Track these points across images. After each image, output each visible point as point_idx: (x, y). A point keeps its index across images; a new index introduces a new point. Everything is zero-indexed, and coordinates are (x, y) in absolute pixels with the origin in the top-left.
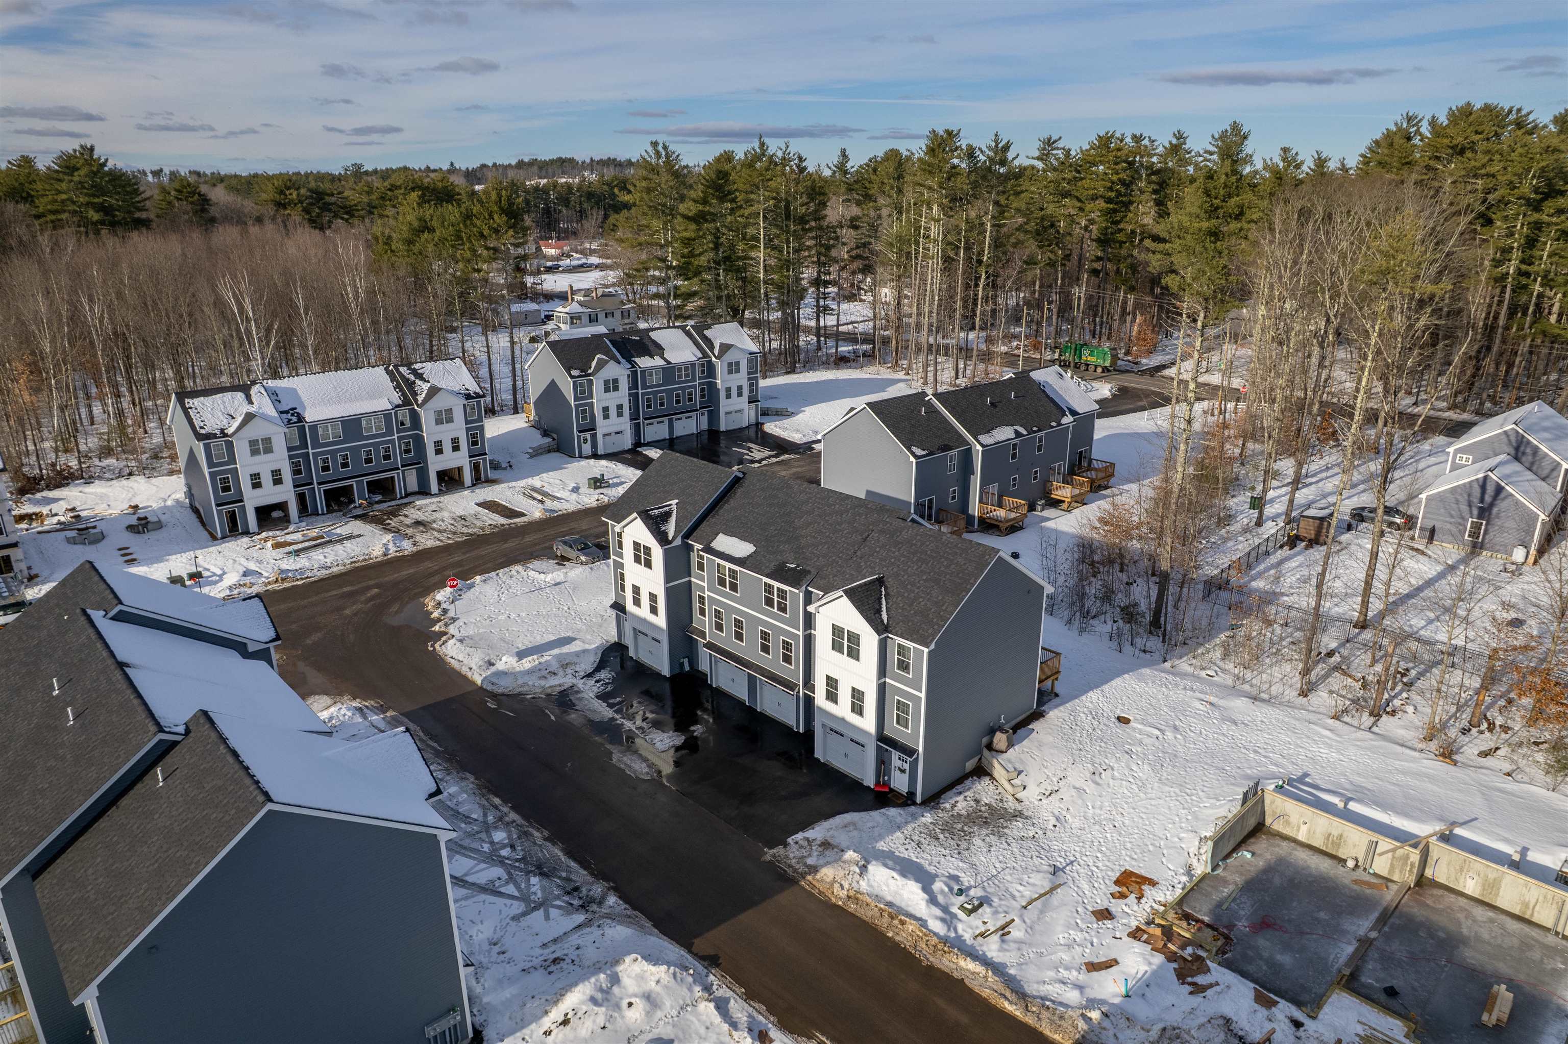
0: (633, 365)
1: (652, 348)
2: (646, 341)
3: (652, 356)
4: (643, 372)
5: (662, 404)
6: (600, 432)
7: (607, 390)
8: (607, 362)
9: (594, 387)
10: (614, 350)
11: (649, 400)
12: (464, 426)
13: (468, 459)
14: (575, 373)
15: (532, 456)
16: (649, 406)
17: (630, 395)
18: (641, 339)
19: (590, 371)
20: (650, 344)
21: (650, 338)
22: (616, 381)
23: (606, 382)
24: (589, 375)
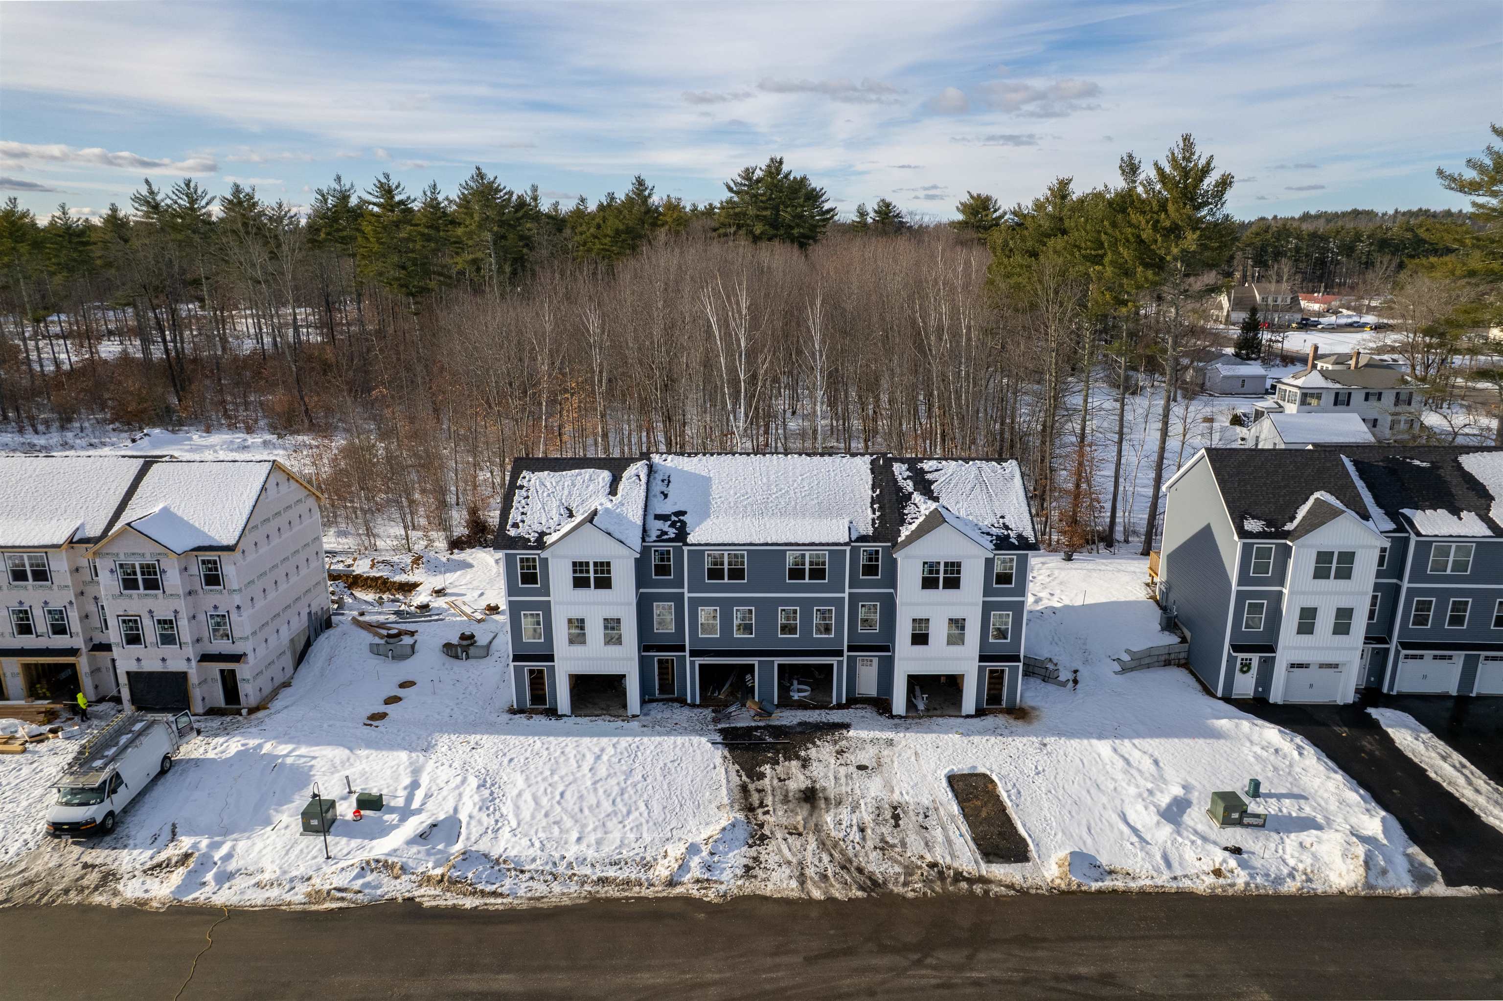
0: (1403, 525)
1: (1459, 490)
2: (1446, 473)
3: (1455, 511)
4: (1424, 546)
5: (1457, 620)
6: (1283, 658)
7: (1321, 573)
8: (1335, 513)
9: (1291, 562)
10: (1360, 485)
11: (1424, 606)
12: (980, 599)
13: (976, 664)
14: (1252, 525)
15: (1125, 669)
16: (1421, 620)
17: (1377, 587)
18: (1435, 467)
19: (1289, 527)
20: (1453, 480)
21: (1459, 467)
22: (1348, 558)
23: (1324, 558)
24: (1286, 535)
